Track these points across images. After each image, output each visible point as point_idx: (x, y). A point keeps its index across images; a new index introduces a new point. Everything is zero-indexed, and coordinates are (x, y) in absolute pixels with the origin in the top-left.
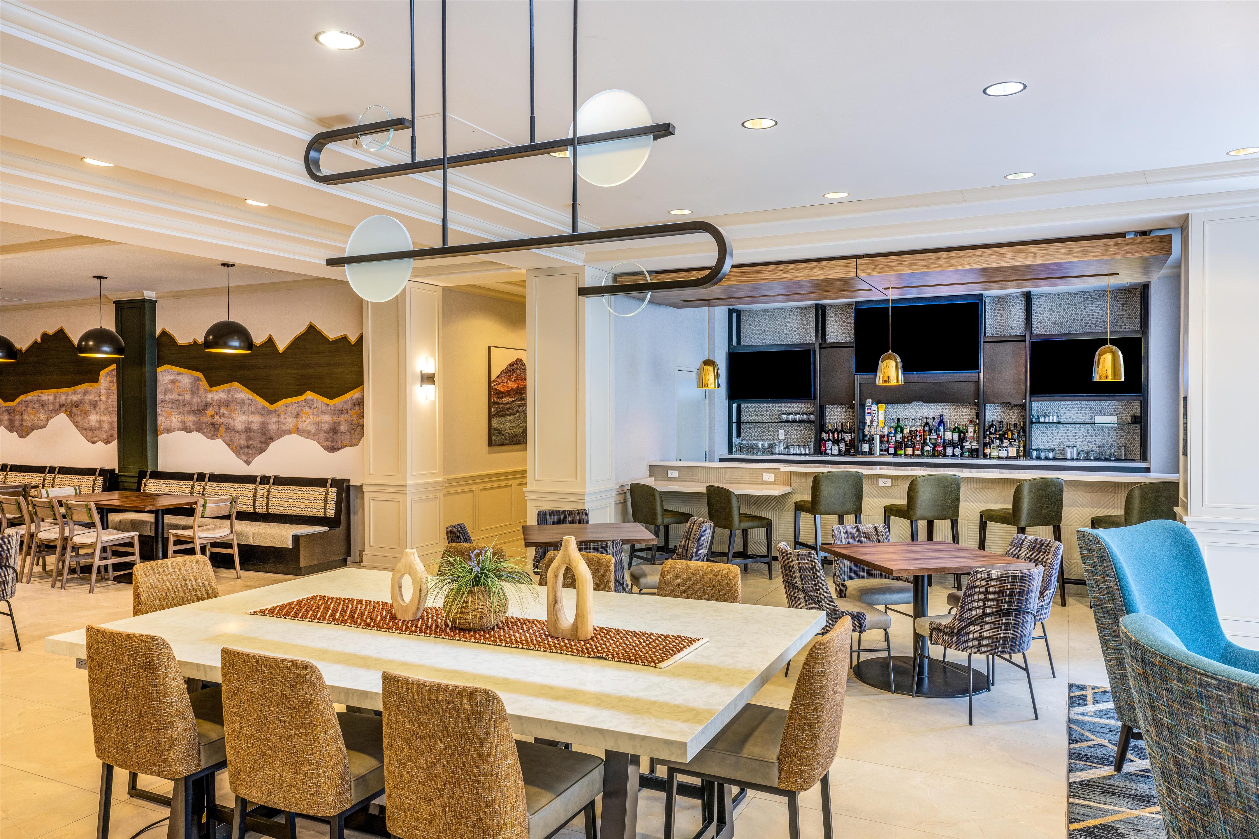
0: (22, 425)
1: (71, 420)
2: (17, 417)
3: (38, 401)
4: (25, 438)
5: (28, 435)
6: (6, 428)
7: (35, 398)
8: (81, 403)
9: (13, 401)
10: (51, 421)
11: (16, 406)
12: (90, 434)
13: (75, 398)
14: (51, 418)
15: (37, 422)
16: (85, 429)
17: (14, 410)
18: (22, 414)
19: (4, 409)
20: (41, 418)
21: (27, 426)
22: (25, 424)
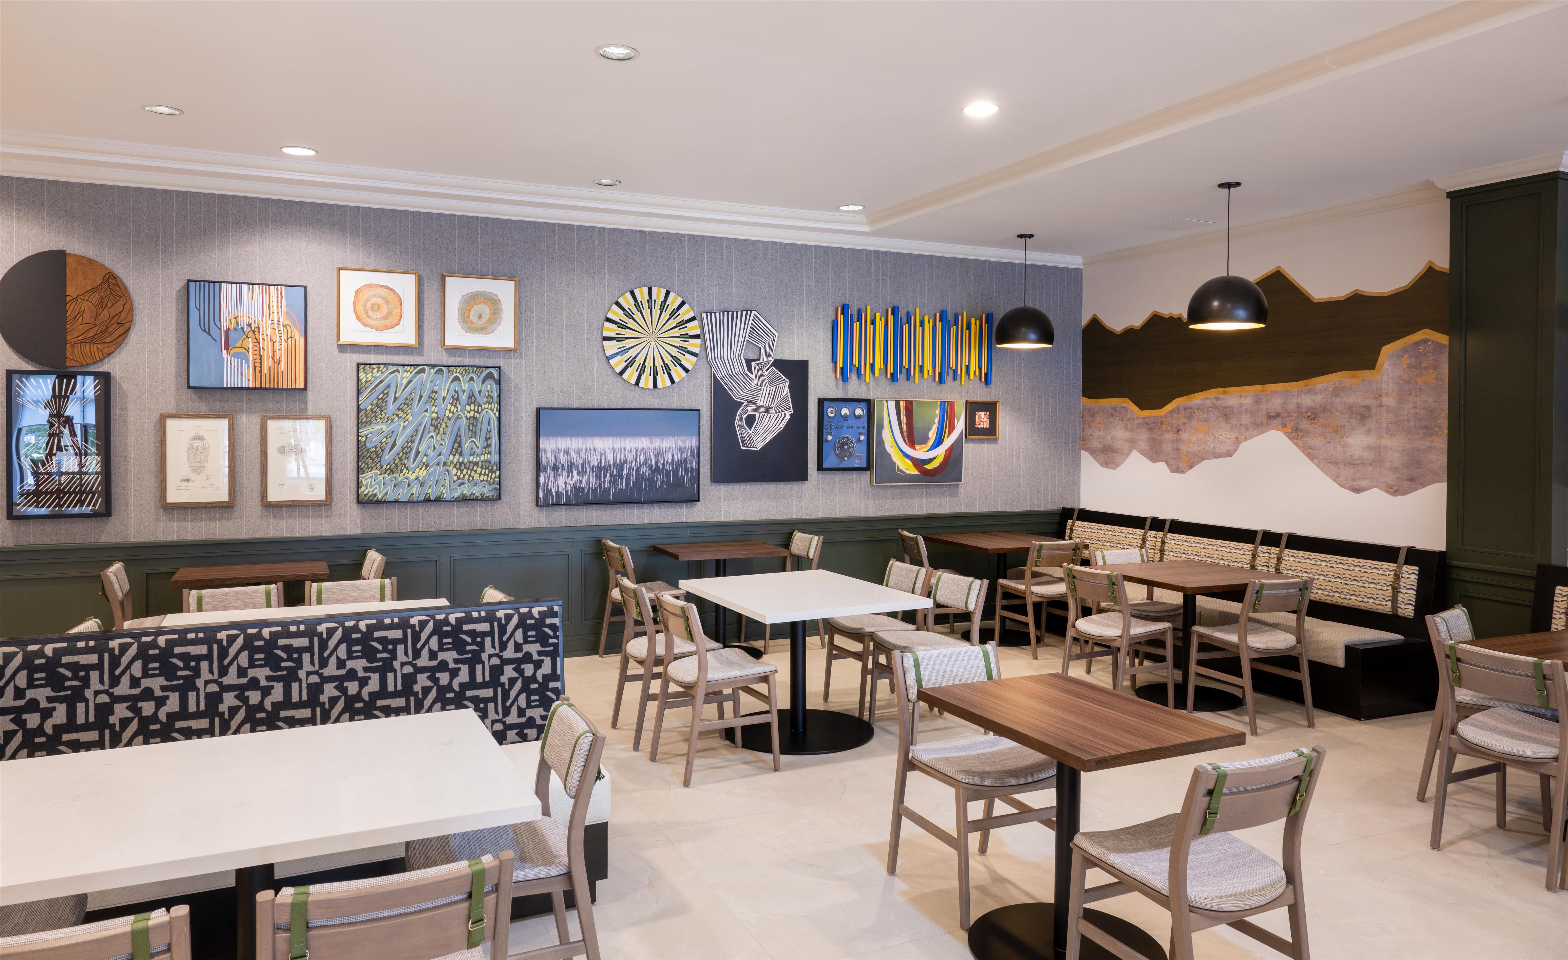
0: (1178, 449)
1: (1297, 445)
2: (1168, 436)
3: (1215, 407)
4: (1183, 472)
5: (1191, 467)
6: (1143, 454)
7: (1208, 402)
8: (1324, 410)
9: (1160, 407)
10: (1243, 446)
11: (1166, 416)
12: (1347, 472)
13: (1307, 401)
14: (1246, 439)
15: (1212, 445)
16: (1334, 463)
17: (1162, 423)
18: (1178, 431)
19: (1139, 421)
20: (1222, 438)
21: (1188, 452)
22: (1184, 448)
